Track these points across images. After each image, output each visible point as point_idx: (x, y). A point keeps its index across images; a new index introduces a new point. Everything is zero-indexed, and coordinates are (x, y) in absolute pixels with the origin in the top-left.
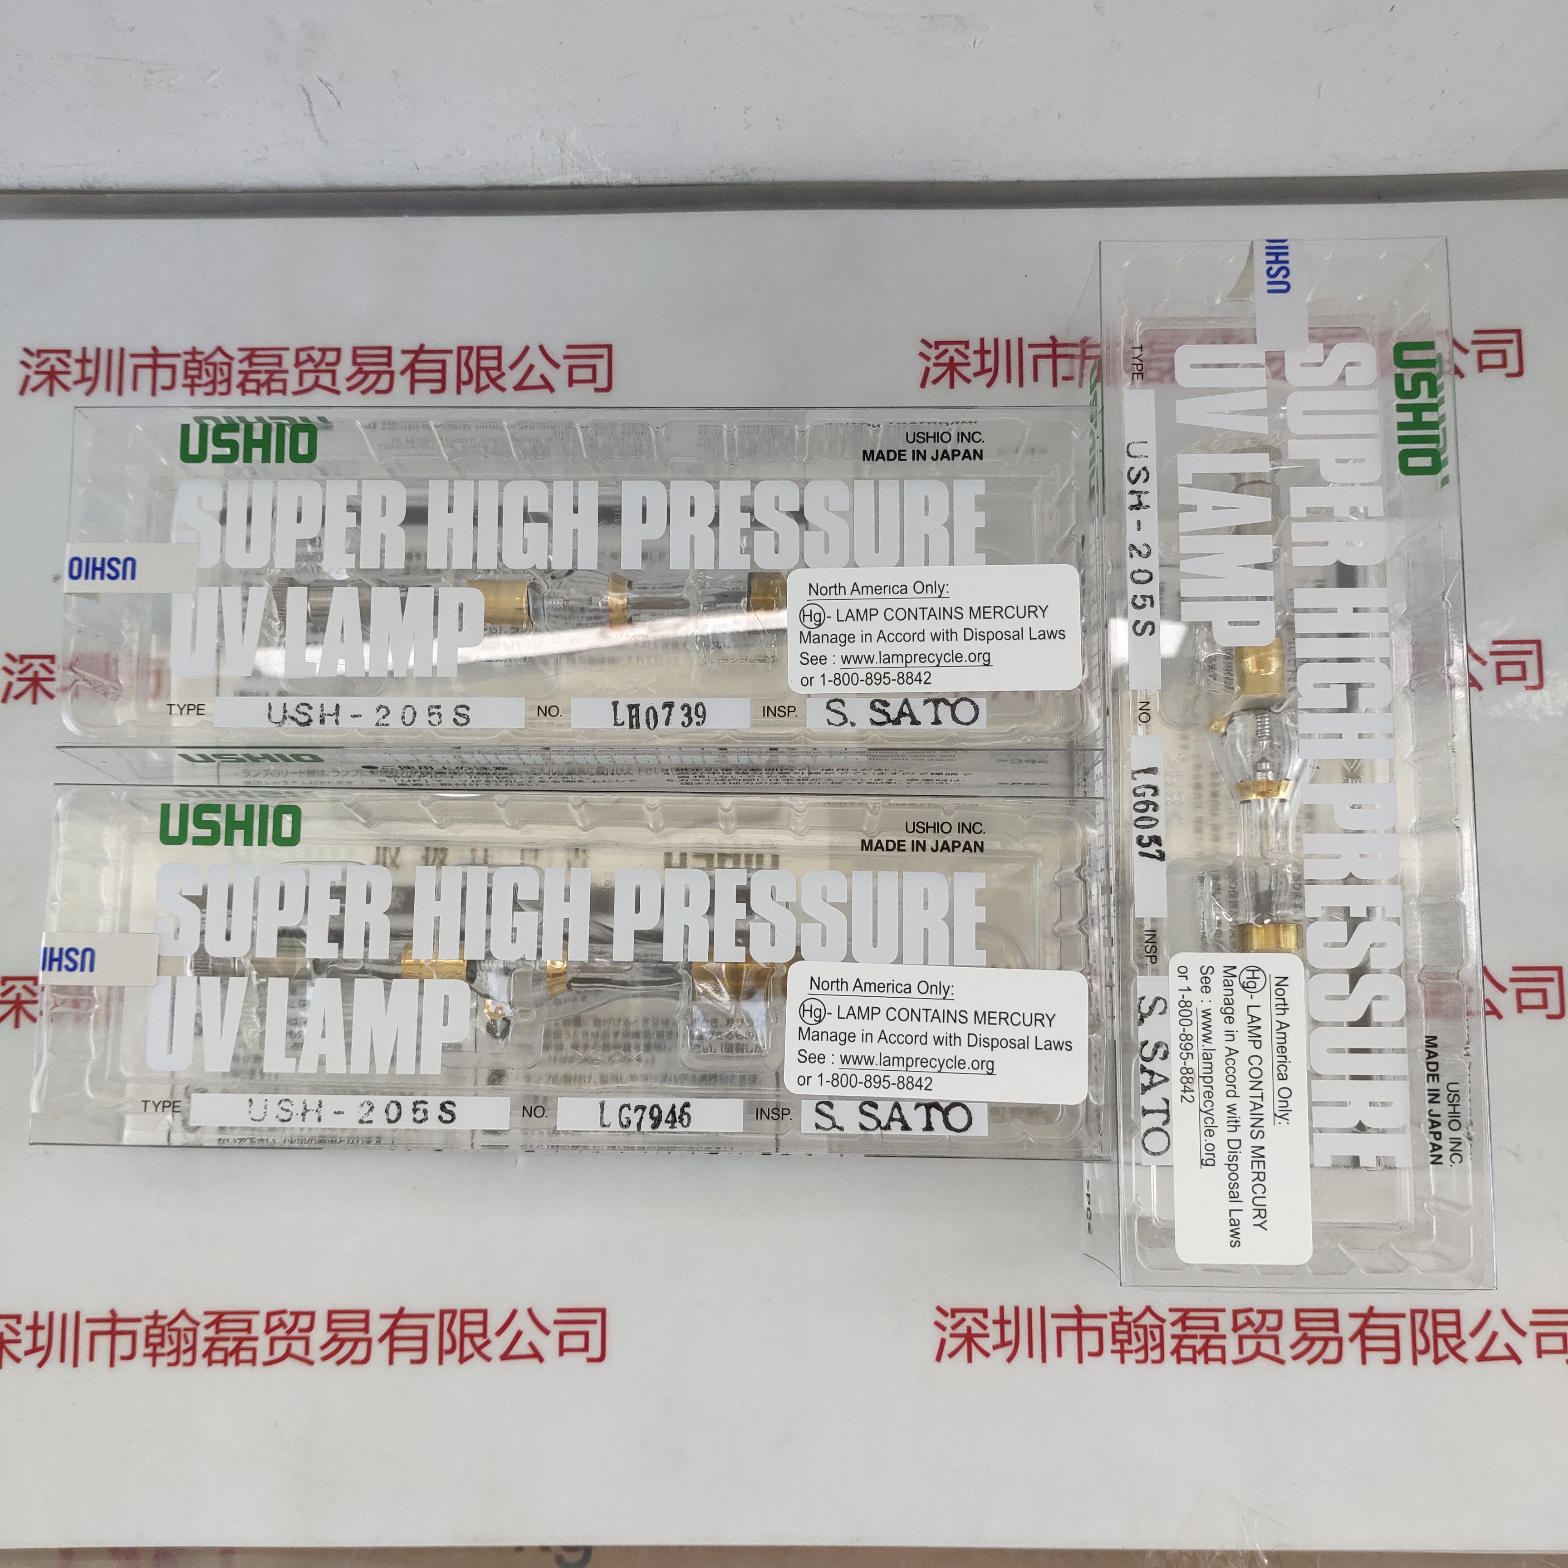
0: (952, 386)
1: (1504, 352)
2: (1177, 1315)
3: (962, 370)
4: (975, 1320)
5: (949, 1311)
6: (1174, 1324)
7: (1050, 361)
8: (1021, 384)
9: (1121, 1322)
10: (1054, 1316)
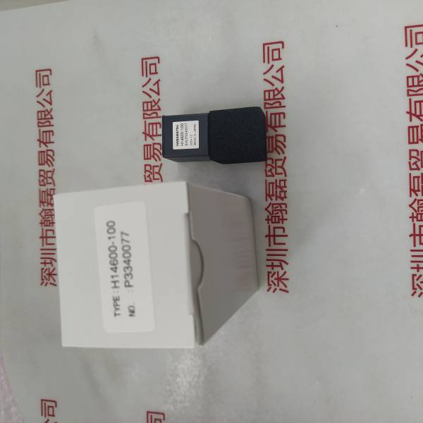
0: (56, 275)
1: (44, 76)
2: (413, 194)
3: (51, 271)
4: (417, 280)
5: (413, 291)
6: (417, 195)
7: (48, 239)
8: (55, 249)
9: (417, 217)
10: (415, 246)
